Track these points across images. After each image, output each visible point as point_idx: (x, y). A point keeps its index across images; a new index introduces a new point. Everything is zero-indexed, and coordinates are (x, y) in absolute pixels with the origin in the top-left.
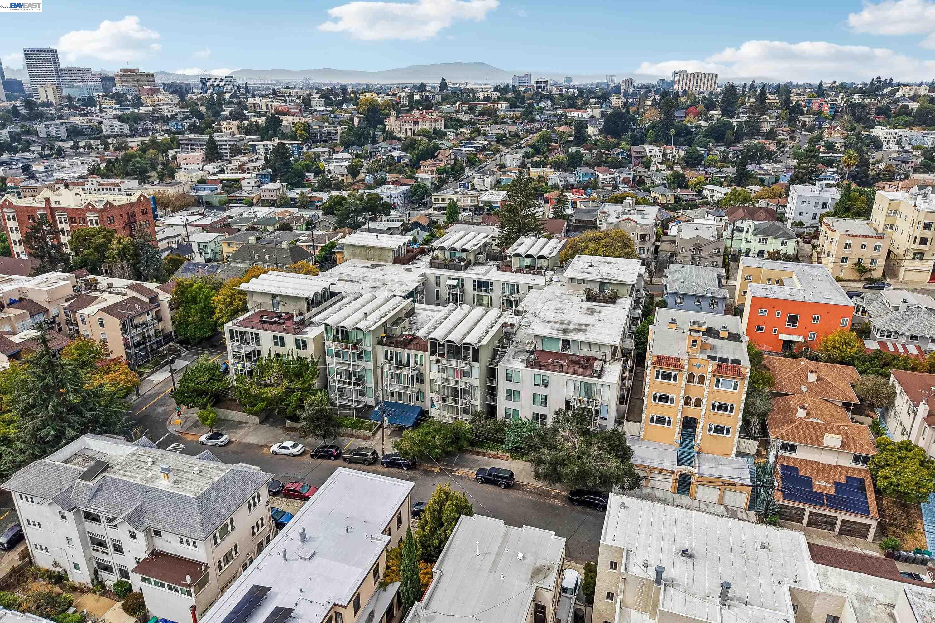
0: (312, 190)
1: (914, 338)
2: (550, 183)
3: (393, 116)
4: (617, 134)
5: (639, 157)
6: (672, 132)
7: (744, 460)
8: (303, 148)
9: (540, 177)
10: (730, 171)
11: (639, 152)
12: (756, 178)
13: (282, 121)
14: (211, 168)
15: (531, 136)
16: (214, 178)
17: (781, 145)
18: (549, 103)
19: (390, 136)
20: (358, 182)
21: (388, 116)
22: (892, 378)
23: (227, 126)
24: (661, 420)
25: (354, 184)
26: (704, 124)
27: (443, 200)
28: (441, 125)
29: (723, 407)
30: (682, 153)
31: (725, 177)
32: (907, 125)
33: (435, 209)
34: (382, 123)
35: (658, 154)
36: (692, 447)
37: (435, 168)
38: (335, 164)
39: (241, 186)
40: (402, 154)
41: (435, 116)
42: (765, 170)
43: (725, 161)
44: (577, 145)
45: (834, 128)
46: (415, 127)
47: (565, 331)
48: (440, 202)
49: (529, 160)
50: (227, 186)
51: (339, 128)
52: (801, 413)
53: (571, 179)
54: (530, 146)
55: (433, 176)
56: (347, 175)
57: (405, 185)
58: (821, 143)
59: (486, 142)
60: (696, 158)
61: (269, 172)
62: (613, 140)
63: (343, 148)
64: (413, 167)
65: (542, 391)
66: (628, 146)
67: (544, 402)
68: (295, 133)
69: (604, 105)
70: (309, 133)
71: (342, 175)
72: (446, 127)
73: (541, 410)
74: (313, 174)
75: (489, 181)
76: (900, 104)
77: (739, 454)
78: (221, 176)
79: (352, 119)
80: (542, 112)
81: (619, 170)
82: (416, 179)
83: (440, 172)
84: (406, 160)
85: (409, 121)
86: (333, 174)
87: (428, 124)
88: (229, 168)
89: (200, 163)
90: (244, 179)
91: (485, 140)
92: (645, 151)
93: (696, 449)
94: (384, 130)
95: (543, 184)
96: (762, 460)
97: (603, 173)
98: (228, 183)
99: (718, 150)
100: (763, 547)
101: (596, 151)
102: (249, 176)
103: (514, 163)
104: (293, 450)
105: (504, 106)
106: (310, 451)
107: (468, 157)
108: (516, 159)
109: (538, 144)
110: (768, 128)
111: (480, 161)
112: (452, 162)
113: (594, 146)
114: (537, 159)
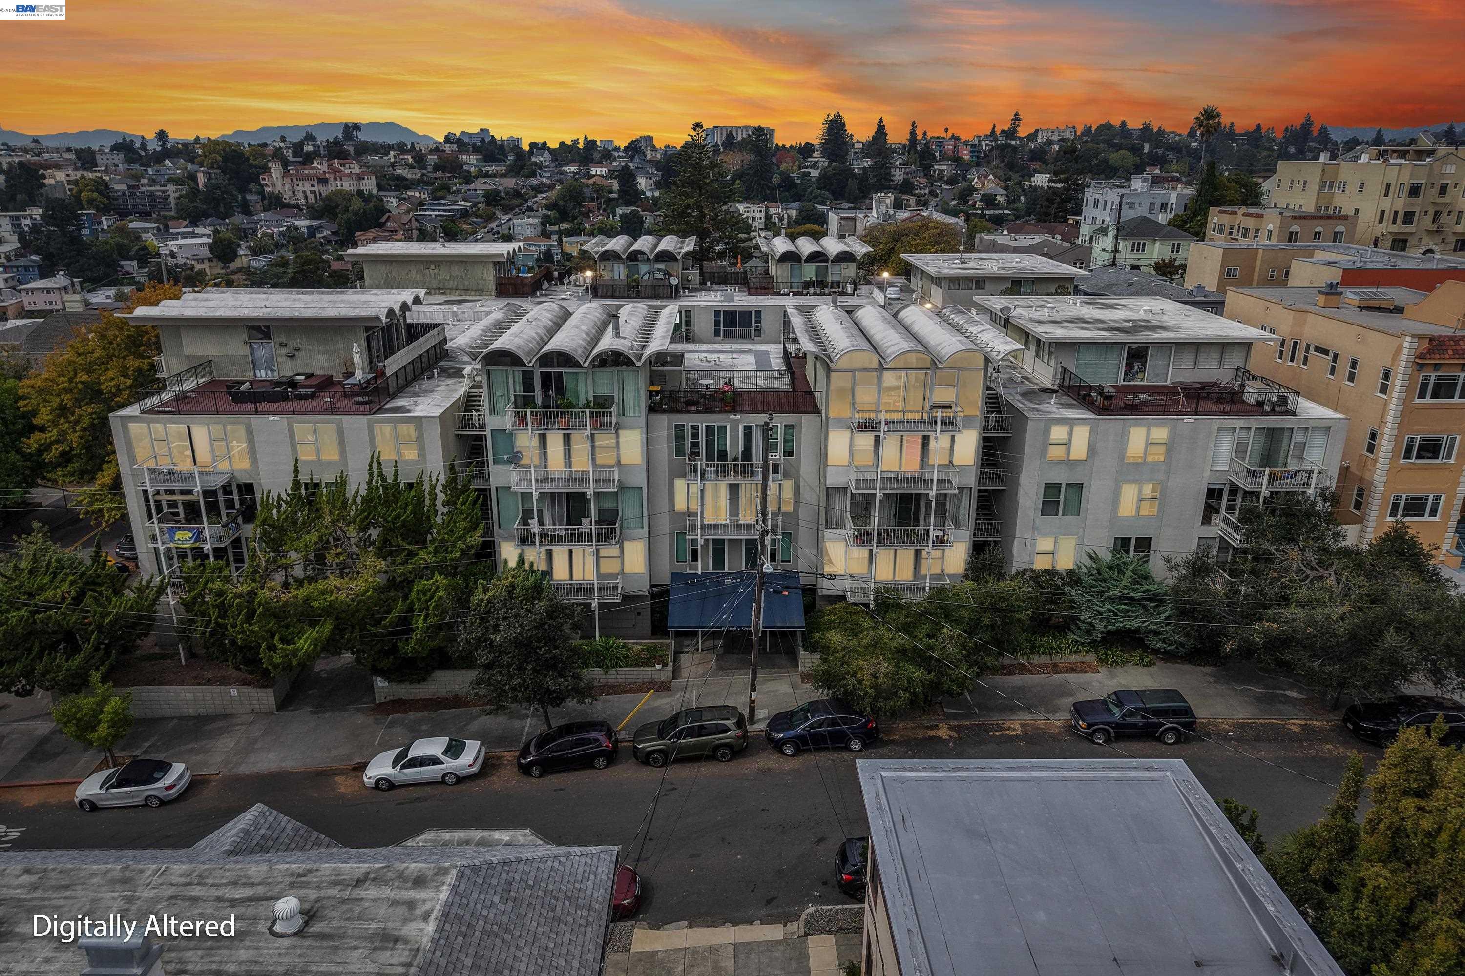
3: (275, 169)
8: (100, 223)
13: (43, 178)
15: (543, 194)
18: (547, 154)
19: (275, 203)
20: (235, 272)
21: (266, 170)
24: (1415, 507)
25: (226, 276)
30: (794, 213)
34: (257, 182)
35: (758, 215)
38: (181, 241)
40: (315, 223)
41: (356, 170)
44: (627, 204)
45: (986, 176)
46: (323, 189)
47: (1121, 330)
49: (555, 227)
51: (171, 188)
54: (548, 207)
56: (210, 260)
58: (977, 196)
59: (469, 204)
61: (34, 261)
63: (185, 223)
64: (341, 243)
68: (77, 197)
69: (636, 159)
70: (108, 198)
71: (201, 261)
74: (134, 263)
79: (193, 177)
80: (540, 170)
84: (326, 233)
85: (309, 178)
86: (181, 261)
87: (346, 184)
91: (464, 200)
92: (737, 212)
94: (262, 193)
103: (528, 232)
104: (450, 764)
105: (473, 158)
106: (509, 756)
107: (442, 226)
108: (531, 225)
109: (561, 203)
110: (901, 178)
111: (464, 232)
112: (415, 233)
113: (654, 205)
114: (565, 226)
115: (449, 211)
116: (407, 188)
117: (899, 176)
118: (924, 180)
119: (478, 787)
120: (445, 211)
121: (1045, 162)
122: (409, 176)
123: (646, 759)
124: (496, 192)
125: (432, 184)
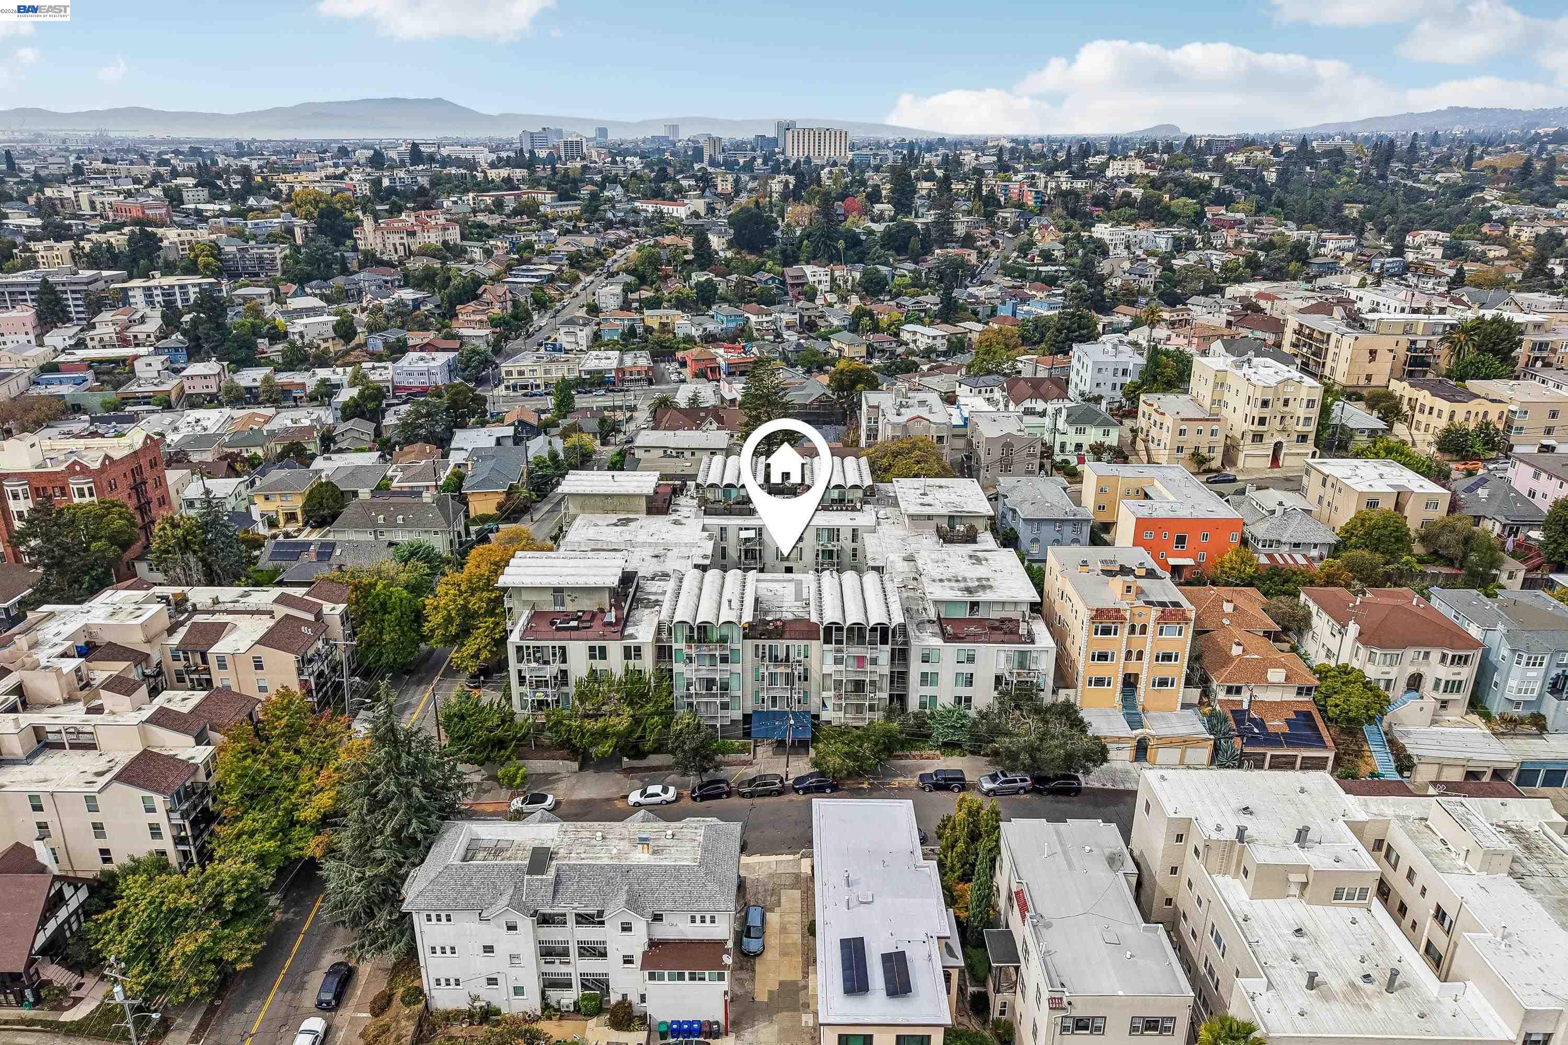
0: (277, 370)
1: (1297, 545)
2: (680, 333)
3: (368, 224)
4: (755, 249)
5: (798, 285)
6: (841, 244)
7: (1190, 712)
8: (220, 291)
9: (663, 325)
10: (931, 301)
11: (797, 277)
12: (966, 310)
13: (161, 240)
14: (58, 338)
15: (619, 252)
16: (71, 358)
17: (983, 255)
18: (619, 189)
19: (371, 260)
20: (353, 349)
21: (358, 223)
22: (1303, 597)
23: (49, 253)
24: (1100, 682)
25: (347, 353)
26: (879, 228)
27: (521, 373)
28: (454, 235)
29: (1167, 657)
30: (857, 275)
31: (925, 311)
32: (1131, 220)
33: (507, 388)
34: (350, 236)
35: (824, 278)
36: (1135, 707)
37: (485, 318)
38: (306, 320)
39: (133, 371)
40: (419, 295)
41: (442, 221)
42: (976, 297)
43: (918, 285)
44: (702, 268)
45: (1046, 227)
46: (411, 240)
47: (969, 590)
48: (515, 375)
49: (635, 296)
50: (104, 373)
51: (273, 249)
52: (1236, 651)
53: (711, 327)
54: (629, 272)
55: (488, 331)
56: (334, 339)
57: (444, 350)
58: (1035, 251)
59: (555, 268)
60: (878, 283)
61: (180, 342)
62: (752, 258)
63: (295, 287)
64: (443, 316)
65: (967, 668)
66: (778, 269)
67: (969, 681)
68: (194, 262)
69: (707, 193)
70: (222, 261)
71: (325, 340)
72: (463, 237)
73: (964, 692)
74: (266, 341)
75: (583, 336)
76: (1120, 191)
77: (1185, 706)
78: (81, 354)
79: (290, 231)
80: (613, 207)
81: (778, 307)
82: (460, 337)
83: (494, 323)
84: (430, 306)
85: (397, 231)
86: (307, 339)
87: (433, 235)
88: (97, 339)
89: (31, 331)
90: (136, 357)
91: (550, 263)
92: (804, 276)
93: (1140, 708)
94: (355, 249)
95: (671, 335)
96: (1207, 710)
97: (758, 314)
98: (104, 367)
99: (906, 268)
100: (1302, 791)
101: (734, 277)
102: (142, 351)
103: (612, 302)
104: (664, 797)
105: (549, 198)
106: (686, 793)
107: (532, 295)
108: (615, 294)
109: (640, 268)
110: (964, 231)
111: (552, 300)
112: (509, 304)
113: (727, 268)
114: (646, 293)
115: (537, 277)
116: (490, 237)
117: (960, 230)
118: (987, 231)
119: (675, 805)
120: (533, 277)
122: (490, 223)
123: (743, 795)
124: (579, 254)
125: (512, 231)
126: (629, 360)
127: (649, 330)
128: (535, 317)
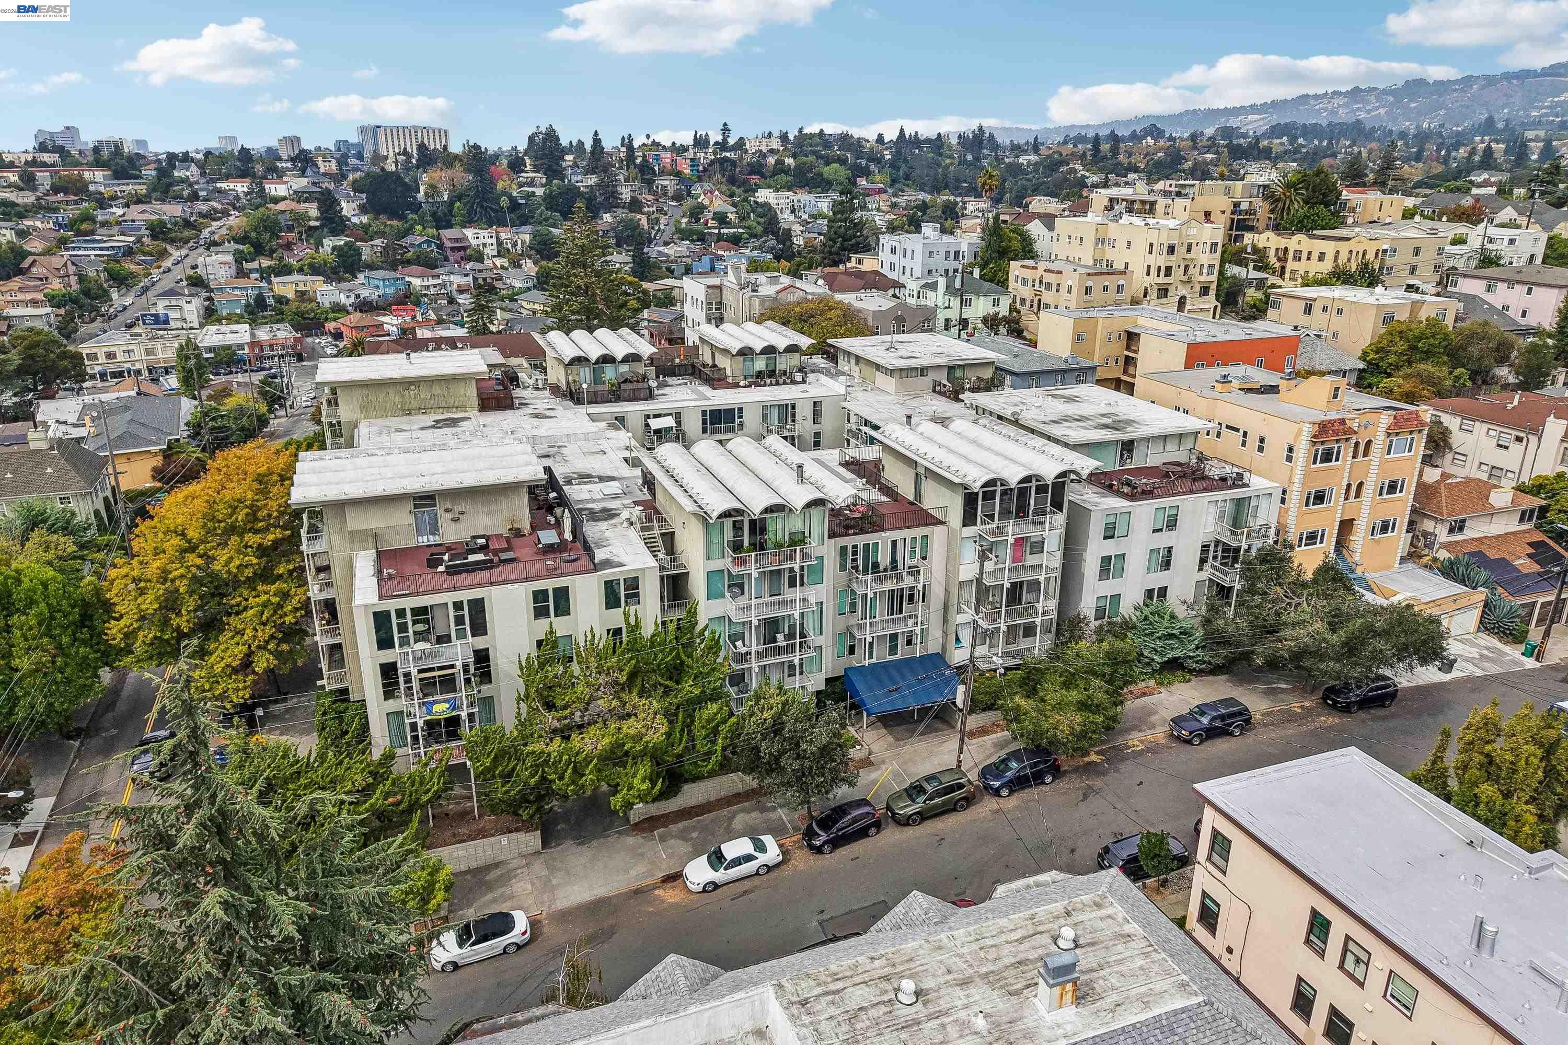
4: (395, 214)
5: (459, 249)
6: (505, 202)
7: (1408, 567)
9: (301, 293)
10: (620, 259)
11: (457, 240)
12: (658, 268)
15: (215, 224)
17: (653, 221)
18: (194, 168)
24: (1312, 538)
26: (536, 192)
27: (110, 356)
29: (1392, 487)
30: (527, 238)
32: (792, 187)
35: (489, 241)
37: (40, 296)
42: (667, 255)
44: (335, 233)
45: (712, 192)
47: (1111, 427)
48: (102, 359)
49: (253, 265)
52: (1433, 475)
53: (365, 293)
54: (237, 240)
58: (708, 215)
59: (132, 239)
62: (395, 223)
65: (1164, 539)
66: (431, 232)
67: (1167, 560)
69: (309, 172)
73: (1159, 579)
75: (192, 309)
76: (771, 159)
80: (191, 186)
81: (444, 270)
83: (54, 301)
91: (123, 234)
92: (465, 238)
95: (314, 305)
96: (1424, 560)
97: (421, 276)
101: (379, 242)
103: (222, 272)
104: (760, 859)
105: (99, 175)
107: (105, 269)
108: (224, 263)
109: (253, 235)
110: (628, 195)
111: (132, 275)
112: (73, 280)
113: (366, 233)
114: (266, 263)
115: (108, 249)
116: (21, 216)
117: (626, 193)
118: (650, 197)
120: (102, 249)
121: (763, 176)
122: (19, 201)
123: (906, 822)
124: (162, 223)
125: (56, 210)
126: (263, 334)
127: (281, 300)
128: (115, 295)
